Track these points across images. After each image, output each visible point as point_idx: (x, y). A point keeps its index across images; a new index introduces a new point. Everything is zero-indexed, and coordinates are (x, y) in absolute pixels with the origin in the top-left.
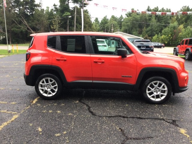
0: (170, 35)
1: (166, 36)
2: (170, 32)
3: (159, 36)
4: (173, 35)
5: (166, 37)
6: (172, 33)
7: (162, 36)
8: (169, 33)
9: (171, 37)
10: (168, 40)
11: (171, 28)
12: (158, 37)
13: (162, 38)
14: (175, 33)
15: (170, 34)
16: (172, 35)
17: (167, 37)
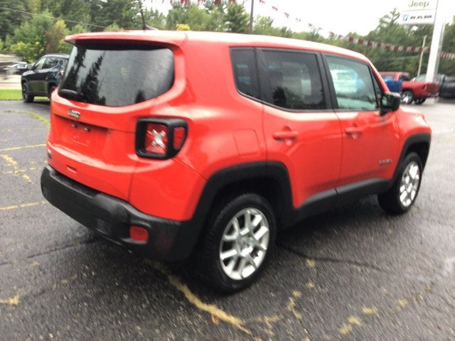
0: (37, 43)
1: (29, 44)
2: (37, 36)
3: (7, 43)
4: (45, 42)
5: (29, 47)
6: (43, 38)
7: (19, 44)
8: (35, 37)
9: (40, 48)
10: (36, 55)
11: (38, 24)
12: (5, 47)
13: (19, 48)
14: (49, 39)
15: (38, 41)
16: (42, 42)
17: (32, 47)
